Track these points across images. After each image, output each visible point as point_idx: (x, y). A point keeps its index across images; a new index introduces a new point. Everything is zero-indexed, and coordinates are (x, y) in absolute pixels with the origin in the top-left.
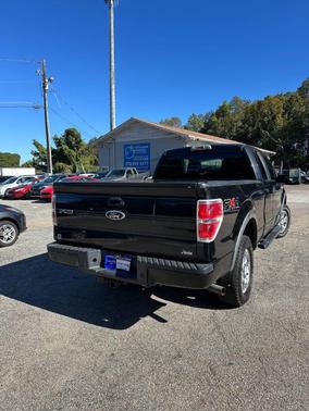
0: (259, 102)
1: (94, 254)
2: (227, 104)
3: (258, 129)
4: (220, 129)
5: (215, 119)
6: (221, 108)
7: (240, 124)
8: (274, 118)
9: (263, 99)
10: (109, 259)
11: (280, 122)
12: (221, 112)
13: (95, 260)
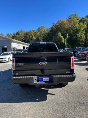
0: (28, 32)
1: (35, 78)
2: (19, 31)
3: (28, 39)
4: (17, 38)
5: (16, 35)
6: (17, 32)
7: (23, 37)
8: (32, 36)
9: (29, 31)
10: (40, 78)
11: (34, 38)
12: (18, 33)
13: (35, 80)
